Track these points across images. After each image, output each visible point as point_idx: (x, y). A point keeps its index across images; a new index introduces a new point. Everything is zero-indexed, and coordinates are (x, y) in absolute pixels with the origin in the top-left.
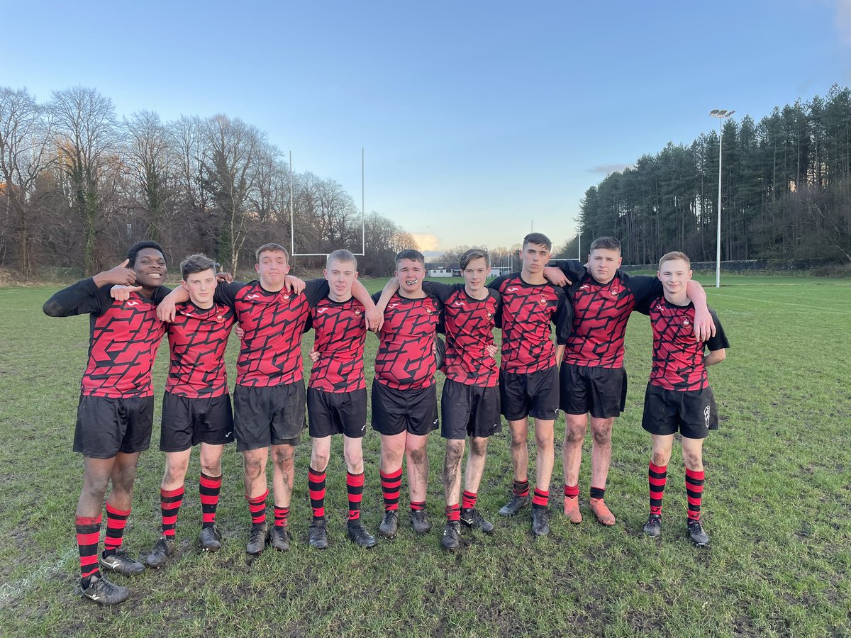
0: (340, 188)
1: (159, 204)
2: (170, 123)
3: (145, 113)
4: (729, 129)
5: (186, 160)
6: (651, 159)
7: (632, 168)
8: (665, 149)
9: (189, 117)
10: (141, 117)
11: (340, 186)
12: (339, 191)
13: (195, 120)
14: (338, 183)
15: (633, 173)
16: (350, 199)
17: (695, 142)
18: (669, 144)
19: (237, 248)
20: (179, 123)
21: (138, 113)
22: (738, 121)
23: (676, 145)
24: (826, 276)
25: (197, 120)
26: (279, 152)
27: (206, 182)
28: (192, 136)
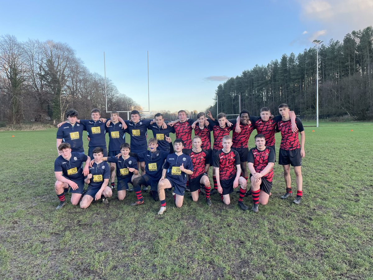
0: (111, 82)
1: (18, 85)
2: (22, 43)
3: (8, 36)
4: (284, 59)
5: (32, 63)
6: (248, 72)
7: (240, 76)
8: (255, 67)
9: (33, 40)
10: (6, 38)
11: (111, 80)
12: (110, 83)
13: (36, 41)
14: (109, 79)
15: (240, 78)
16: (115, 87)
17: (269, 65)
18: (257, 65)
19: (63, 110)
20: (27, 43)
21: (4, 36)
22: (288, 55)
23: (260, 65)
24: (336, 122)
25: (38, 42)
26: (82, 61)
27: (43, 76)
28: (35, 50)
